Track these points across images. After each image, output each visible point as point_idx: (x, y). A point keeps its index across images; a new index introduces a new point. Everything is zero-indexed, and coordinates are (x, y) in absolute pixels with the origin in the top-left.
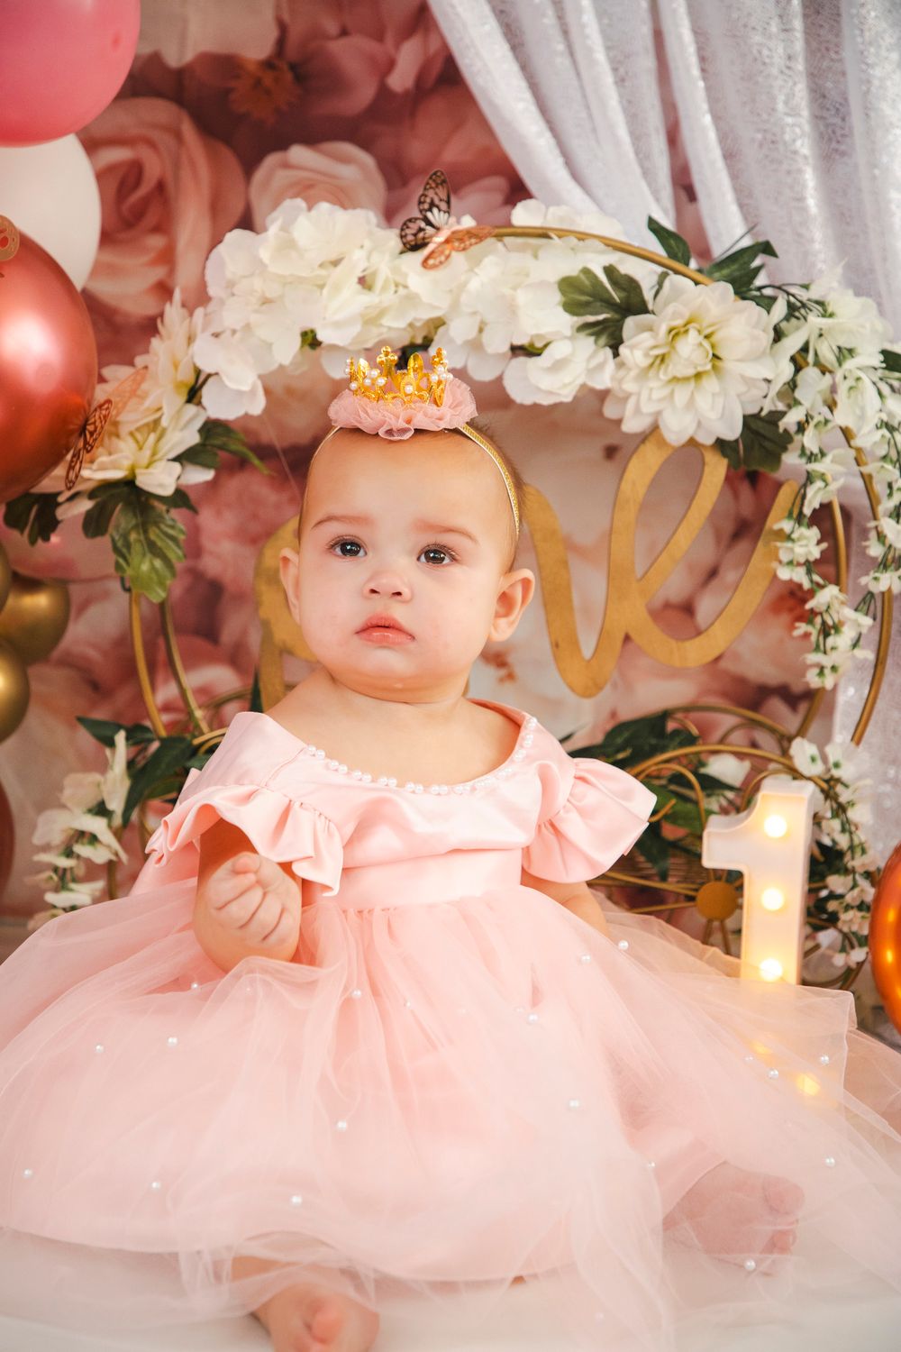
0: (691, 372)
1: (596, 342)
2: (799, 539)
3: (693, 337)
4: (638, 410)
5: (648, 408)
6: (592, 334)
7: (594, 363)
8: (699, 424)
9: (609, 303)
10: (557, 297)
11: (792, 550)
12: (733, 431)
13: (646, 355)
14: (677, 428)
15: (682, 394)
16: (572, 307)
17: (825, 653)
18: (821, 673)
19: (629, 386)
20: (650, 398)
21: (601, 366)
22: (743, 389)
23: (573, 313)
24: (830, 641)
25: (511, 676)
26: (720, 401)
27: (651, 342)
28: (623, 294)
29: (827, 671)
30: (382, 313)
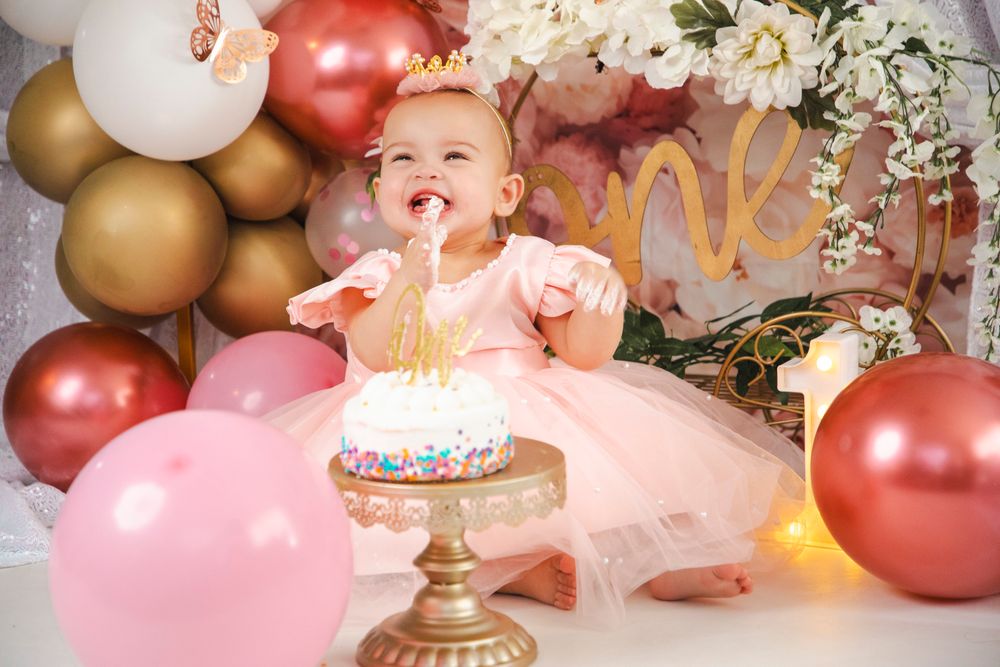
0: (768, 62)
1: (697, 46)
2: (827, 170)
3: (766, 39)
4: (734, 90)
5: (741, 88)
6: (694, 41)
7: (697, 60)
8: (775, 97)
9: (707, 20)
10: (671, 18)
11: (821, 178)
12: (796, 100)
13: (735, 53)
14: (761, 100)
15: (762, 77)
16: (682, 24)
17: (837, 250)
18: (834, 264)
19: (726, 74)
20: (742, 82)
21: (701, 62)
22: (802, 72)
23: (683, 28)
24: (841, 242)
25: (744, 275)
26: (787, 81)
27: (736, 45)
28: (716, 13)
29: (838, 263)
30: (564, 37)
